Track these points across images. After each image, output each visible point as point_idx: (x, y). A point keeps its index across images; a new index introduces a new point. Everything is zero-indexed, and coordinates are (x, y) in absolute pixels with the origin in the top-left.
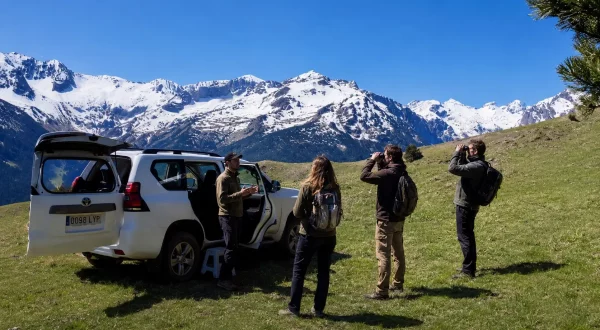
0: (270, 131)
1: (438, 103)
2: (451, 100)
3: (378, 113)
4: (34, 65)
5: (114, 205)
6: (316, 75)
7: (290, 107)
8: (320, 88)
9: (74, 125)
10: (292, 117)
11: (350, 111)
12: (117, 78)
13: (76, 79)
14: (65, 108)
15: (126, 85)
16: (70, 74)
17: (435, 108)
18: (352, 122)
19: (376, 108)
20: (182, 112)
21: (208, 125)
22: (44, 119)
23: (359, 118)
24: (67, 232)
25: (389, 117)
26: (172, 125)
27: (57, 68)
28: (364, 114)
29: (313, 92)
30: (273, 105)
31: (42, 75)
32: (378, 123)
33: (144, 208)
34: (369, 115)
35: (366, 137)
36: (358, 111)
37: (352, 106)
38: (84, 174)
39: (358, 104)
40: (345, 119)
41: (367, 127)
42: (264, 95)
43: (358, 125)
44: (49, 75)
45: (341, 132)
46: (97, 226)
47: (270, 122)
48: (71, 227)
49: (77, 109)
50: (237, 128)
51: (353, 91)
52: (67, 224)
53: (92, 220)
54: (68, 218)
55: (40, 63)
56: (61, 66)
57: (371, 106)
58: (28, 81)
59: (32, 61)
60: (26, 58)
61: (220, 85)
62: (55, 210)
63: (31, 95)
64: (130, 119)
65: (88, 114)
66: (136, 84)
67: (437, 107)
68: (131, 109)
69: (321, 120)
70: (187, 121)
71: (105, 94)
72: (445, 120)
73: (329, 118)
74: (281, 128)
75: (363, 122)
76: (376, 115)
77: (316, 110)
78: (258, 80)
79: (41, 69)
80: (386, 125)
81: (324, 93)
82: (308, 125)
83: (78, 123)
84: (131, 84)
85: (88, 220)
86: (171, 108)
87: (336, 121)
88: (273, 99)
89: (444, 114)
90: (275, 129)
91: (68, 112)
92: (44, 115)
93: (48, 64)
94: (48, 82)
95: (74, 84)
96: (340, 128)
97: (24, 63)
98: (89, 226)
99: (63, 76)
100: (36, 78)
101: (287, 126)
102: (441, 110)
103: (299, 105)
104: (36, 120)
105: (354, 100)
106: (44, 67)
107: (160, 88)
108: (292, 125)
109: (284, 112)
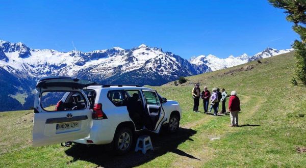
0: (123, 73)
1: (204, 56)
2: (210, 55)
3: (172, 62)
4: (9, 45)
5: (87, 116)
6: (145, 46)
7: (133, 61)
8: (146, 52)
9: (30, 73)
10: (134, 65)
11: (159, 62)
12: (53, 50)
13: (31, 52)
14: (25, 66)
15: (57, 53)
16: (28, 49)
17: (202, 59)
18: (159, 67)
19: (171, 60)
20: (84, 66)
21: (96, 71)
22: (14, 71)
23: (163, 65)
24: (56, 133)
25: (177, 64)
26: (79, 72)
27: (21, 46)
28: (165, 63)
29: (143, 53)
30: (126, 60)
31: (13, 50)
32: (171, 67)
33: (105, 117)
34: (168, 64)
35: (166, 73)
36: (162, 62)
37: (160, 60)
38: (63, 99)
39: (162, 58)
40: (156, 65)
41: (166, 69)
42: (123, 56)
43: (162, 68)
44: (17, 50)
45: (154, 72)
46: (76, 128)
47: (124, 68)
48: (59, 130)
49: (31, 66)
50: (109, 72)
51: (160, 53)
52: (57, 129)
53: (73, 125)
54: (57, 125)
55: (12, 44)
56: (23, 45)
57: (168, 59)
58: (5, 53)
59: (8, 43)
60: (4, 42)
61: (103, 52)
62: (49, 121)
63: (7, 60)
64: (59, 70)
65: (37, 68)
66: (63, 53)
67: (204, 58)
68: (59, 65)
69: (146, 66)
70: (86, 70)
71: (46, 58)
72: (207, 64)
73: (150, 65)
74: (129, 71)
75: (165, 67)
76: (171, 63)
77: (144, 62)
78: (121, 49)
79: (13, 47)
80: (175, 67)
81: (148, 54)
82: (141, 69)
83: (32, 73)
84: (60, 53)
85: (70, 125)
86: (79, 64)
87: (152, 66)
88: (126, 58)
89: (206, 62)
90: (126, 72)
91: (27, 68)
92: (14, 69)
93: (17, 45)
94: (17, 53)
95: (30, 54)
96: (154, 70)
97: (3, 44)
98: (71, 129)
99: (24, 50)
100: (10, 52)
101: (131, 70)
102: (205, 60)
103: (137, 60)
104: (9, 72)
105: (161, 57)
106: (14, 46)
107: (73, 55)
108: (134, 69)
109: (131, 64)
